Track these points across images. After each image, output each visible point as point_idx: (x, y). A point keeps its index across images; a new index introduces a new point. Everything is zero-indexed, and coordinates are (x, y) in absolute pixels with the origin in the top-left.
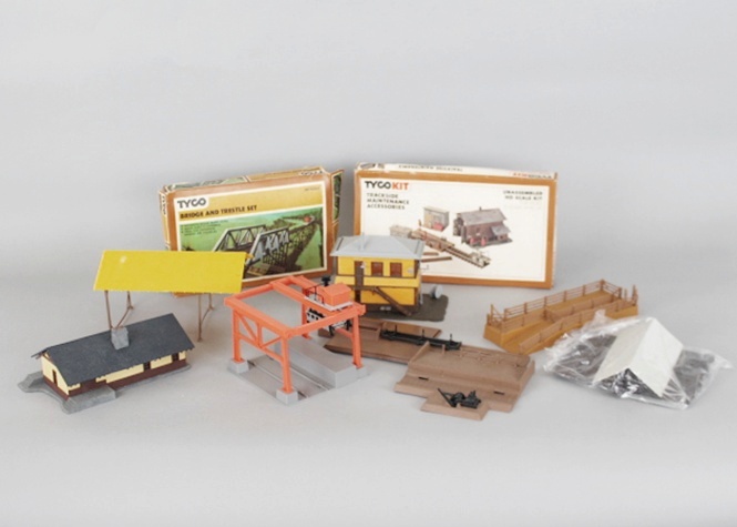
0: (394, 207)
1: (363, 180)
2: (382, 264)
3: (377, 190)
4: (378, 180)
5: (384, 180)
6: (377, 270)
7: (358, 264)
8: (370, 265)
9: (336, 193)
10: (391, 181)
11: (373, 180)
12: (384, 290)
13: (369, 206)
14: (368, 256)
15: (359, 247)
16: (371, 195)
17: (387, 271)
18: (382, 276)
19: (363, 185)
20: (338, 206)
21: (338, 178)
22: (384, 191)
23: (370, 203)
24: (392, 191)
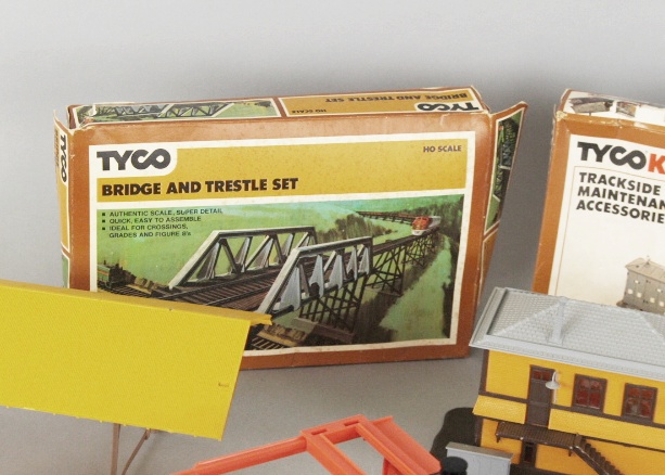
0: (645, 215)
1: (575, 139)
2: (604, 383)
3: (607, 167)
4: (615, 143)
5: (630, 147)
6: (589, 394)
7: (540, 376)
8: (570, 382)
9: (504, 162)
10: (648, 150)
11: (601, 143)
12: (598, 446)
13: (581, 205)
14: (570, 359)
15: (549, 334)
16: (592, 178)
17: (613, 401)
18: (600, 413)
19: (575, 152)
20: (501, 193)
21: (512, 125)
22: (625, 171)
23: (586, 199)
24: (644, 176)
